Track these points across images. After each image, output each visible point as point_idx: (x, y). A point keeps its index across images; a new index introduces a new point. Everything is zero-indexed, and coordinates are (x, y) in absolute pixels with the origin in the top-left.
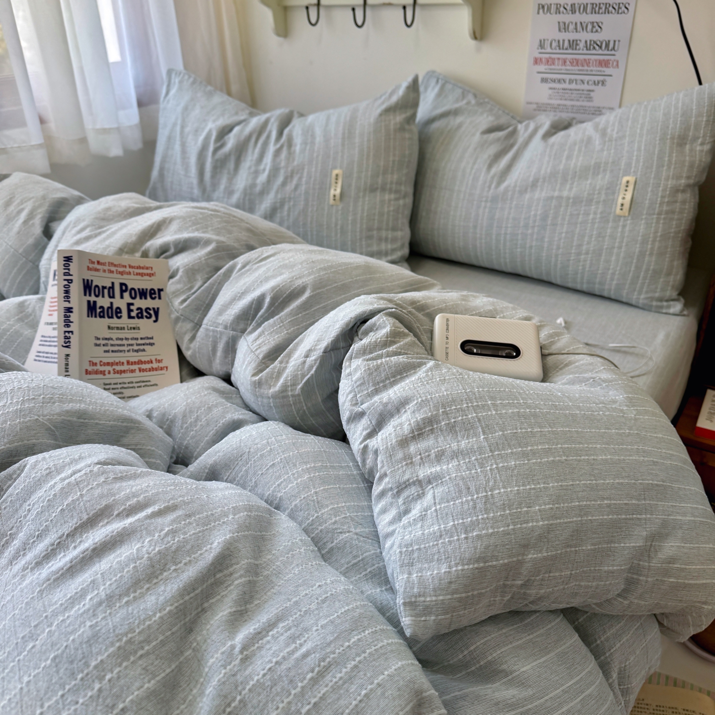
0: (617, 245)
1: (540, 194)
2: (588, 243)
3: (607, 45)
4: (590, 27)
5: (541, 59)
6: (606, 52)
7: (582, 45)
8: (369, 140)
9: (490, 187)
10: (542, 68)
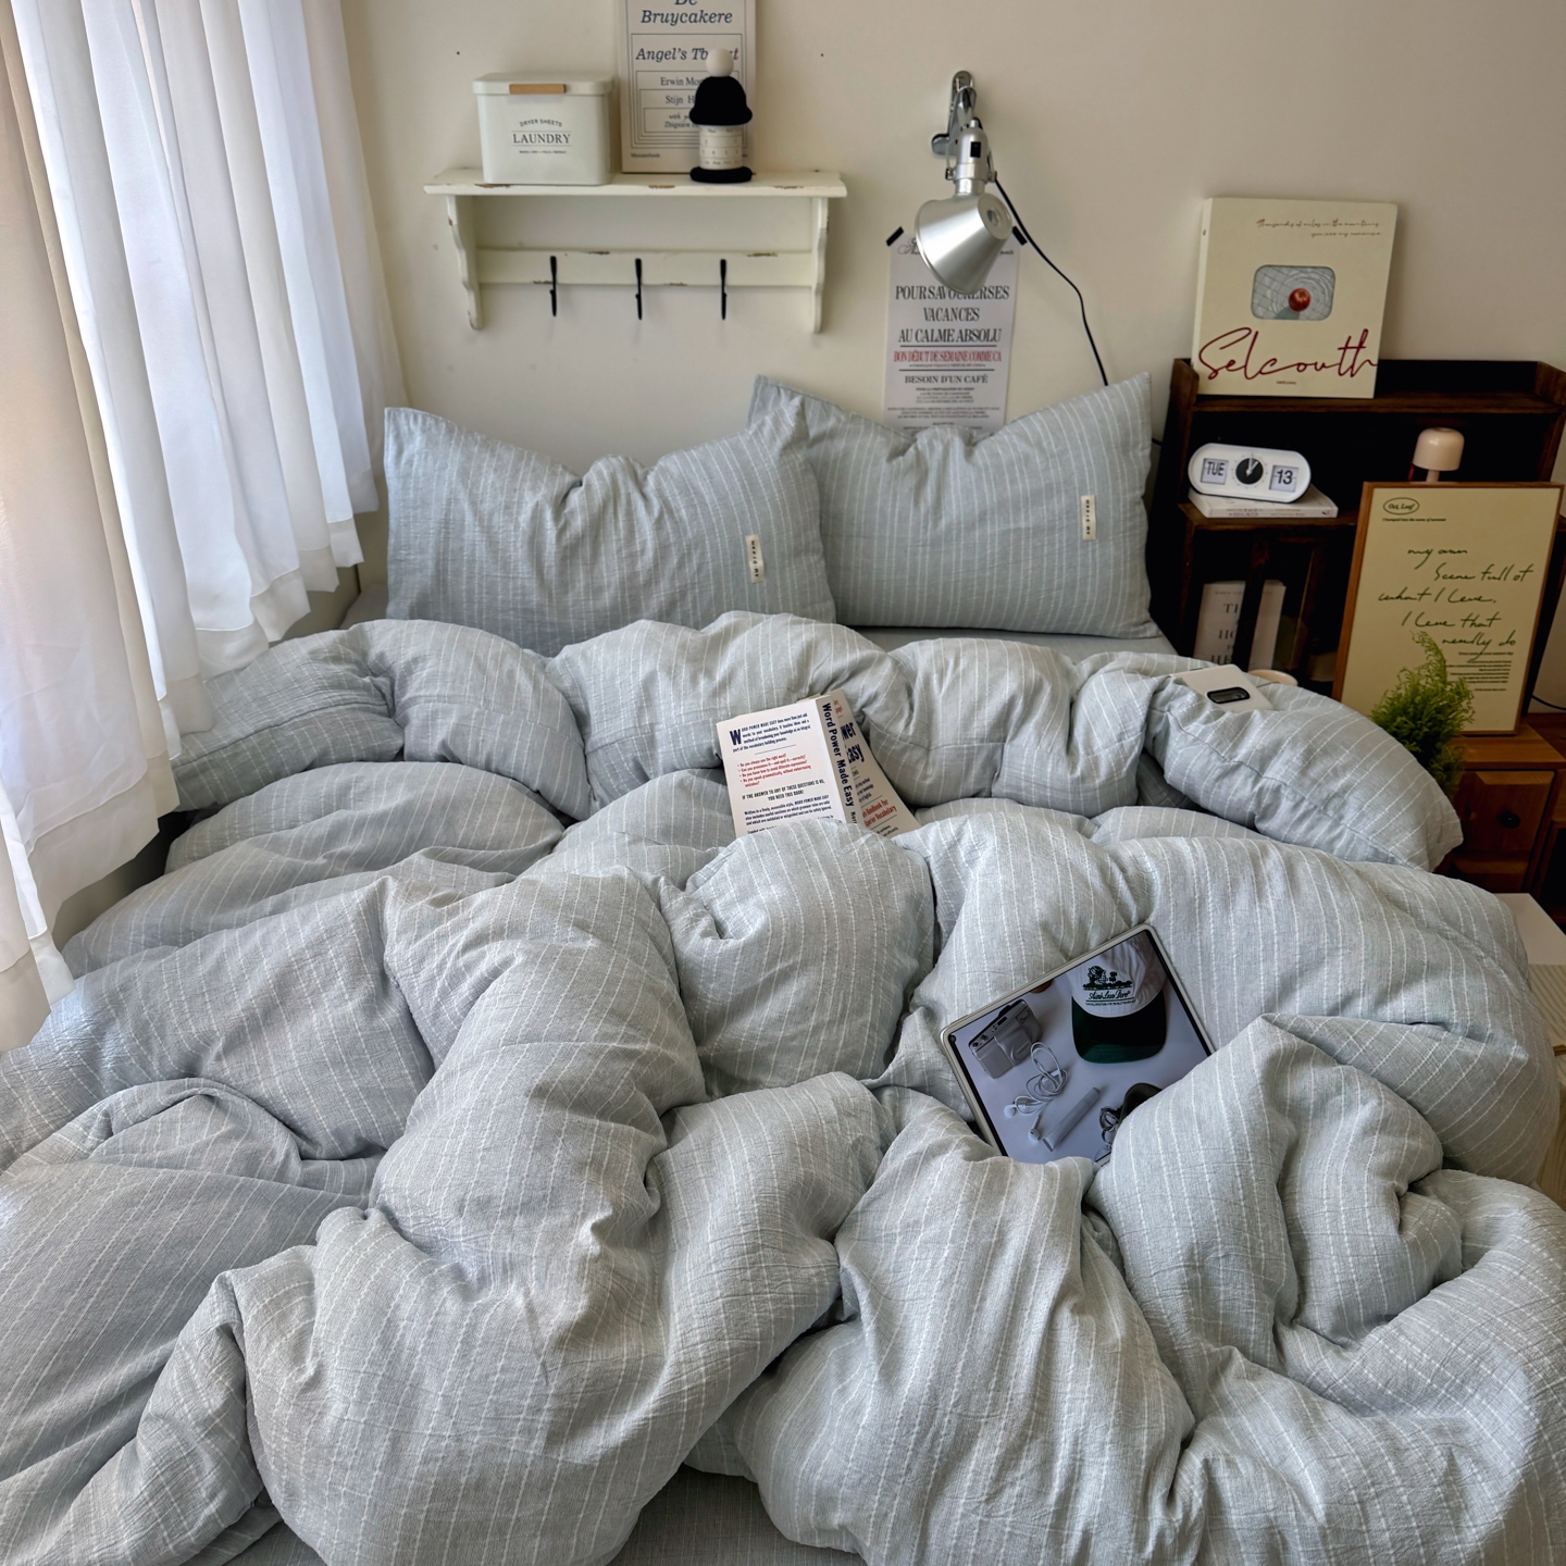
0: (1090, 573)
1: (993, 528)
2: (1060, 576)
3: (987, 335)
4: (964, 314)
5: (904, 354)
6: (985, 343)
7: (956, 335)
8: (780, 491)
9: (925, 527)
10: (906, 364)
